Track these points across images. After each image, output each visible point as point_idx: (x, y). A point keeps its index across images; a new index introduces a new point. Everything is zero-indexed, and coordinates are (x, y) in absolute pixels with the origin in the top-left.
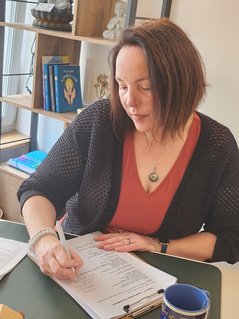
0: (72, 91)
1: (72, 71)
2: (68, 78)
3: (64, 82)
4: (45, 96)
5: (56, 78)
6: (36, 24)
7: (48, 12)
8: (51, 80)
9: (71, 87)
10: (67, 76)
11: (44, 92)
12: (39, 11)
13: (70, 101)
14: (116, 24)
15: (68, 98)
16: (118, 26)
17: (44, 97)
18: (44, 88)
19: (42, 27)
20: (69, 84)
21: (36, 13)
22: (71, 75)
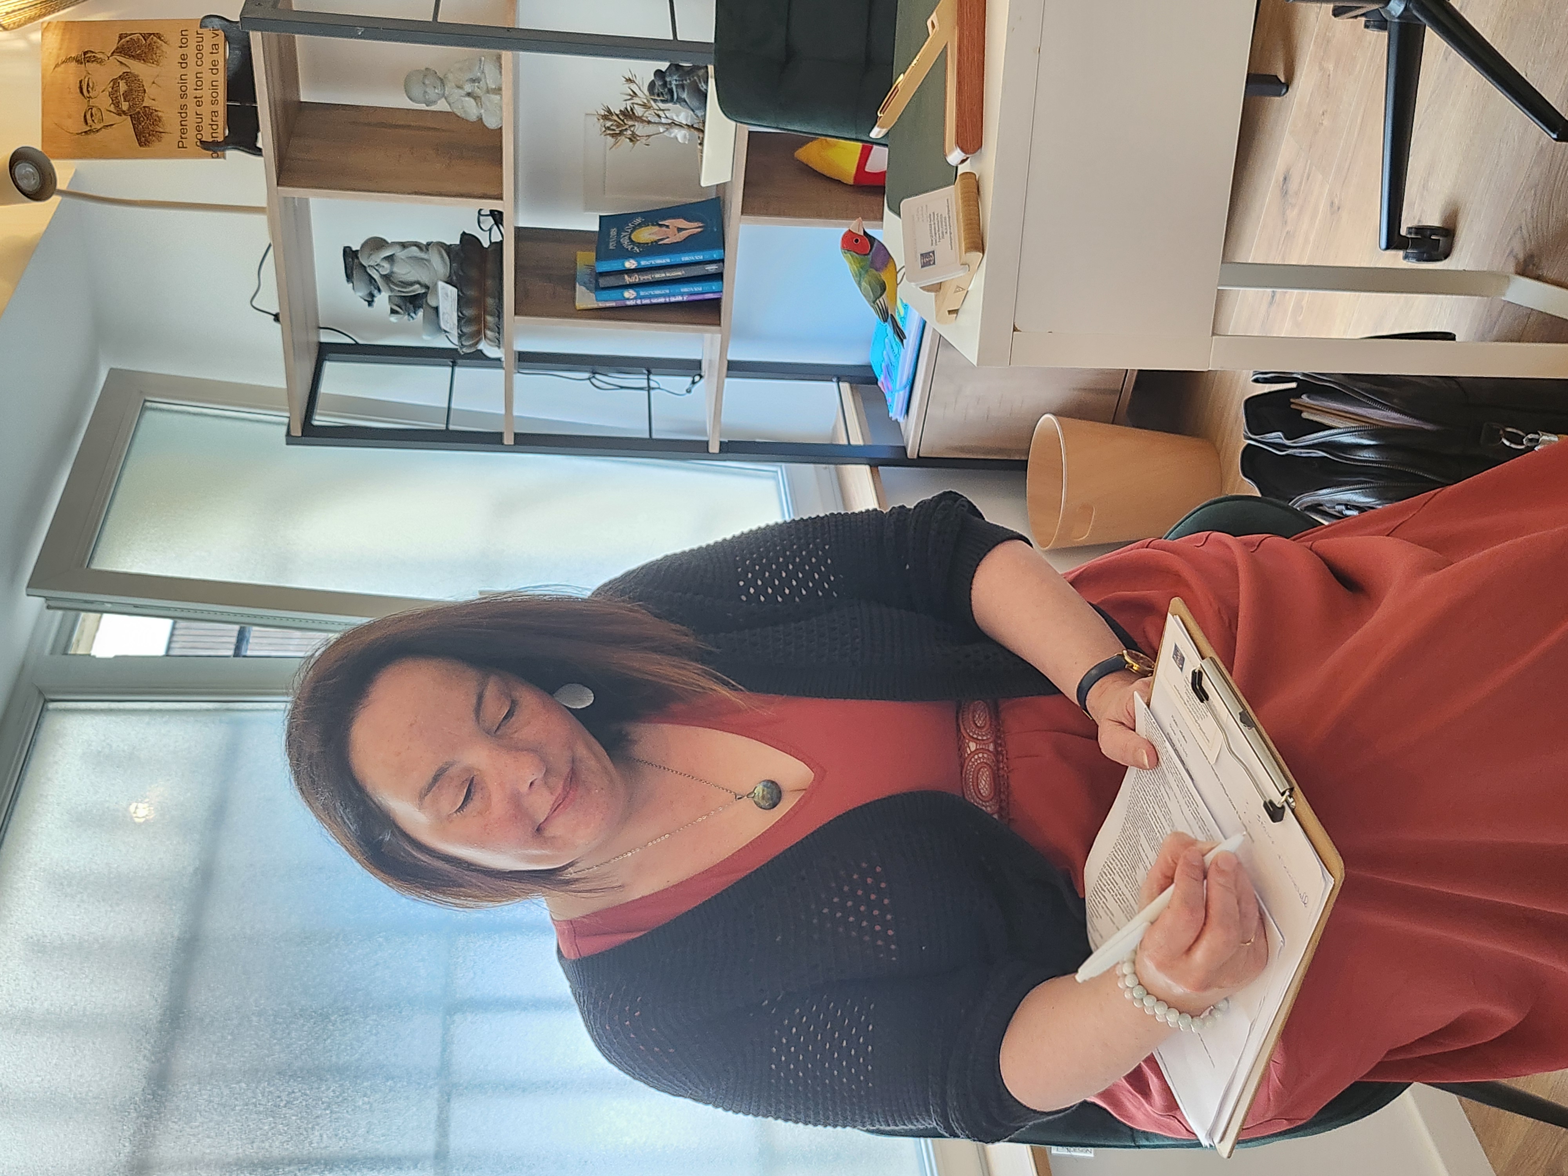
0: (667, 227)
1: (613, 232)
2: (630, 238)
3: (639, 245)
4: (682, 294)
5: (630, 264)
7: (458, 295)
8: (636, 278)
9: (656, 228)
10: (625, 242)
11: (673, 299)
12: (460, 319)
13: (692, 228)
15: (684, 234)
17: (685, 298)
18: (662, 300)
20: (646, 235)
22: (624, 234)
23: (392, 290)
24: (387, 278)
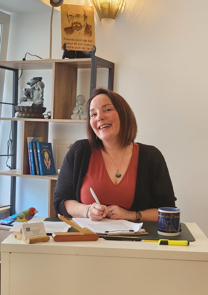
0: (49, 160)
1: (47, 147)
2: (46, 151)
3: (44, 153)
5: (39, 151)
6: (21, 116)
7: (30, 107)
8: (35, 152)
9: (48, 158)
11: (30, 162)
13: (48, 167)
14: (79, 110)
15: (47, 165)
16: (81, 111)
17: (30, 165)
18: (30, 159)
19: (25, 117)
20: (46, 155)
21: (21, 108)
23: (31, 89)
24: (34, 88)
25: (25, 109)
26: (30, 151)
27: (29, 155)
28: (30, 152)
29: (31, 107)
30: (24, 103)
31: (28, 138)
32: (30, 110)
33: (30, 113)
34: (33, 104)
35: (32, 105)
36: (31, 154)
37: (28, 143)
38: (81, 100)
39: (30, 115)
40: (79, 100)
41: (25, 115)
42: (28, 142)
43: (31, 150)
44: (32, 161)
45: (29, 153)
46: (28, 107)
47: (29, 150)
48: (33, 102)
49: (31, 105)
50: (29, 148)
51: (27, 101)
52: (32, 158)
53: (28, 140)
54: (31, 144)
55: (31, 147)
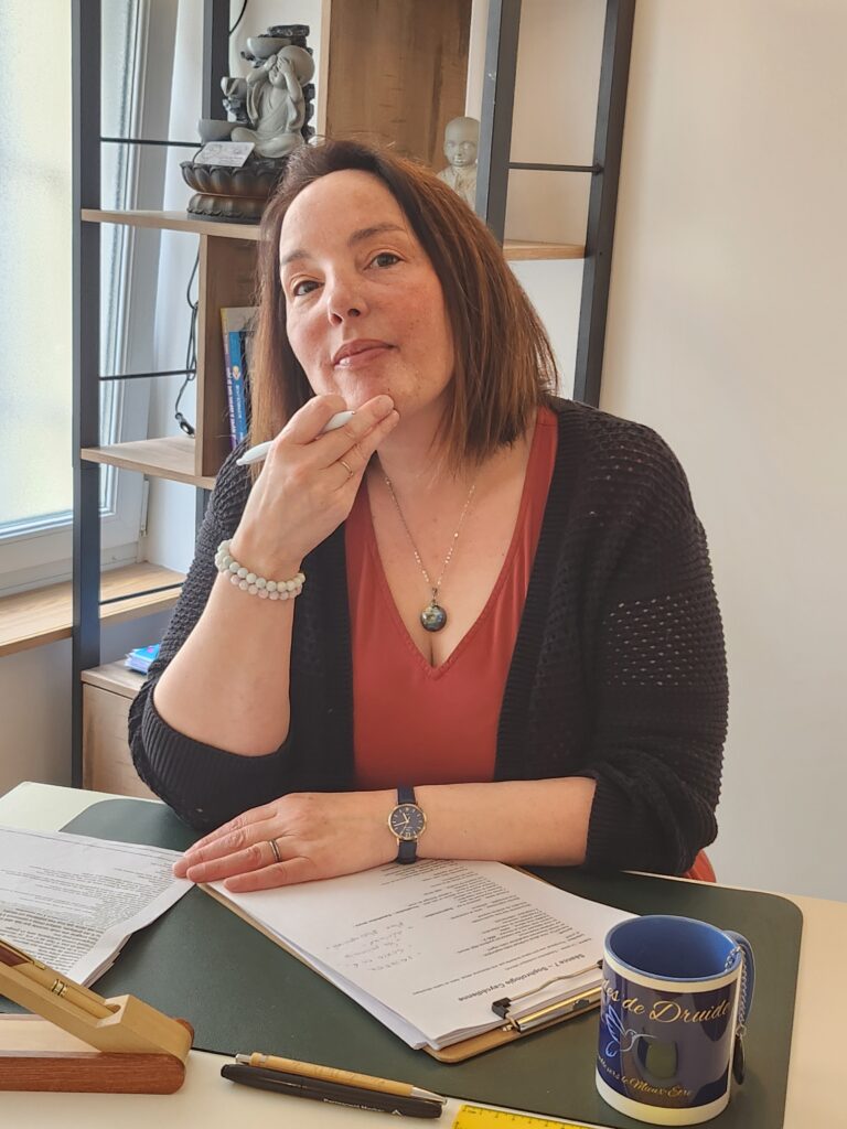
6: (199, 207)
7: (233, 168)
11: (233, 422)
12: (207, 168)
17: (234, 436)
18: (232, 410)
19: (217, 216)
21: (197, 173)
23: (252, 84)
24: (264, 79)
25: (215, 178)
26: (231, 371)
27: (230, 388)
28: (232, 379)
29: (241, 171)
30: (218, 149)
31: (226, 313)
32: (237, 183)
33: (237, 199)
34: (254, 156)
35: (245, 157)
36: (238, 387)
37: (226, 337)
38: (463, 143)
39: (235, 208)
40: (453, 143)
41: (215, 205)
42: (225, 331)
43: (236, 369)
44: (240, 417)
45: (230, 382)
46: (226, 172)
47: (228, 370)
48: (251, 146)
49: (239, 161)
50: (228, 360)
51: (228, 138)
52: (239, 405)
53: (224, 323)
54: (236, 343)
55: (237, 356)
